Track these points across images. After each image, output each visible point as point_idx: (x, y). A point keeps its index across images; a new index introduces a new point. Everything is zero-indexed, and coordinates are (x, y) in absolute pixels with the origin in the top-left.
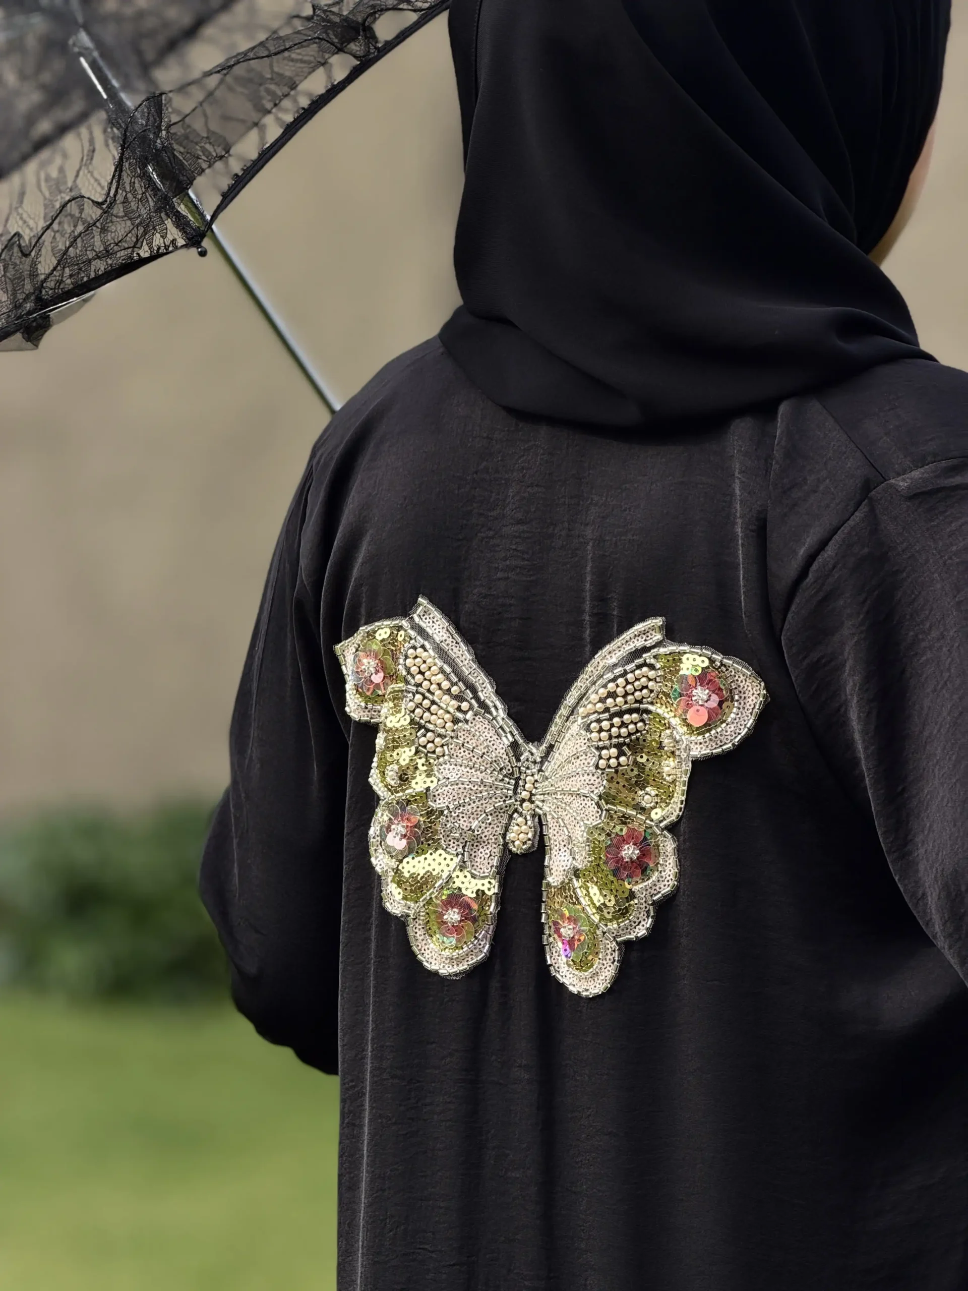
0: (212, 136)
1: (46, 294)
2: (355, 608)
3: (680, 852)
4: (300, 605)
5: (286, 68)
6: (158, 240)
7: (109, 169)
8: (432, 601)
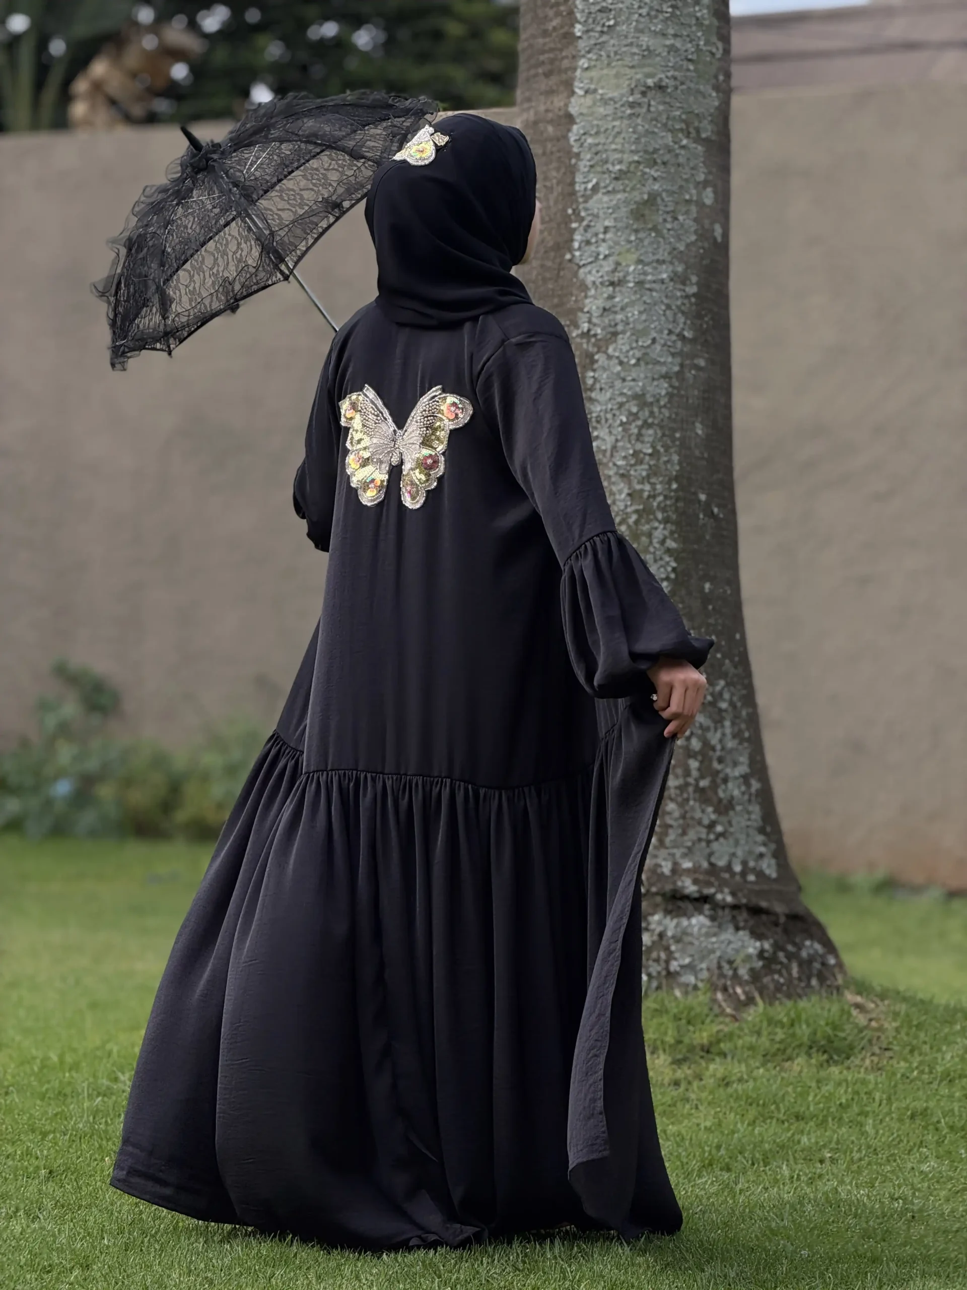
0: (291, 243)
1: (238, 297)
2: (346, 389)
3: (445, 461)
4: (329, 392)
5: (315, 219)
6: (274, 279)
7: (257, 254)
8: (370, 385)
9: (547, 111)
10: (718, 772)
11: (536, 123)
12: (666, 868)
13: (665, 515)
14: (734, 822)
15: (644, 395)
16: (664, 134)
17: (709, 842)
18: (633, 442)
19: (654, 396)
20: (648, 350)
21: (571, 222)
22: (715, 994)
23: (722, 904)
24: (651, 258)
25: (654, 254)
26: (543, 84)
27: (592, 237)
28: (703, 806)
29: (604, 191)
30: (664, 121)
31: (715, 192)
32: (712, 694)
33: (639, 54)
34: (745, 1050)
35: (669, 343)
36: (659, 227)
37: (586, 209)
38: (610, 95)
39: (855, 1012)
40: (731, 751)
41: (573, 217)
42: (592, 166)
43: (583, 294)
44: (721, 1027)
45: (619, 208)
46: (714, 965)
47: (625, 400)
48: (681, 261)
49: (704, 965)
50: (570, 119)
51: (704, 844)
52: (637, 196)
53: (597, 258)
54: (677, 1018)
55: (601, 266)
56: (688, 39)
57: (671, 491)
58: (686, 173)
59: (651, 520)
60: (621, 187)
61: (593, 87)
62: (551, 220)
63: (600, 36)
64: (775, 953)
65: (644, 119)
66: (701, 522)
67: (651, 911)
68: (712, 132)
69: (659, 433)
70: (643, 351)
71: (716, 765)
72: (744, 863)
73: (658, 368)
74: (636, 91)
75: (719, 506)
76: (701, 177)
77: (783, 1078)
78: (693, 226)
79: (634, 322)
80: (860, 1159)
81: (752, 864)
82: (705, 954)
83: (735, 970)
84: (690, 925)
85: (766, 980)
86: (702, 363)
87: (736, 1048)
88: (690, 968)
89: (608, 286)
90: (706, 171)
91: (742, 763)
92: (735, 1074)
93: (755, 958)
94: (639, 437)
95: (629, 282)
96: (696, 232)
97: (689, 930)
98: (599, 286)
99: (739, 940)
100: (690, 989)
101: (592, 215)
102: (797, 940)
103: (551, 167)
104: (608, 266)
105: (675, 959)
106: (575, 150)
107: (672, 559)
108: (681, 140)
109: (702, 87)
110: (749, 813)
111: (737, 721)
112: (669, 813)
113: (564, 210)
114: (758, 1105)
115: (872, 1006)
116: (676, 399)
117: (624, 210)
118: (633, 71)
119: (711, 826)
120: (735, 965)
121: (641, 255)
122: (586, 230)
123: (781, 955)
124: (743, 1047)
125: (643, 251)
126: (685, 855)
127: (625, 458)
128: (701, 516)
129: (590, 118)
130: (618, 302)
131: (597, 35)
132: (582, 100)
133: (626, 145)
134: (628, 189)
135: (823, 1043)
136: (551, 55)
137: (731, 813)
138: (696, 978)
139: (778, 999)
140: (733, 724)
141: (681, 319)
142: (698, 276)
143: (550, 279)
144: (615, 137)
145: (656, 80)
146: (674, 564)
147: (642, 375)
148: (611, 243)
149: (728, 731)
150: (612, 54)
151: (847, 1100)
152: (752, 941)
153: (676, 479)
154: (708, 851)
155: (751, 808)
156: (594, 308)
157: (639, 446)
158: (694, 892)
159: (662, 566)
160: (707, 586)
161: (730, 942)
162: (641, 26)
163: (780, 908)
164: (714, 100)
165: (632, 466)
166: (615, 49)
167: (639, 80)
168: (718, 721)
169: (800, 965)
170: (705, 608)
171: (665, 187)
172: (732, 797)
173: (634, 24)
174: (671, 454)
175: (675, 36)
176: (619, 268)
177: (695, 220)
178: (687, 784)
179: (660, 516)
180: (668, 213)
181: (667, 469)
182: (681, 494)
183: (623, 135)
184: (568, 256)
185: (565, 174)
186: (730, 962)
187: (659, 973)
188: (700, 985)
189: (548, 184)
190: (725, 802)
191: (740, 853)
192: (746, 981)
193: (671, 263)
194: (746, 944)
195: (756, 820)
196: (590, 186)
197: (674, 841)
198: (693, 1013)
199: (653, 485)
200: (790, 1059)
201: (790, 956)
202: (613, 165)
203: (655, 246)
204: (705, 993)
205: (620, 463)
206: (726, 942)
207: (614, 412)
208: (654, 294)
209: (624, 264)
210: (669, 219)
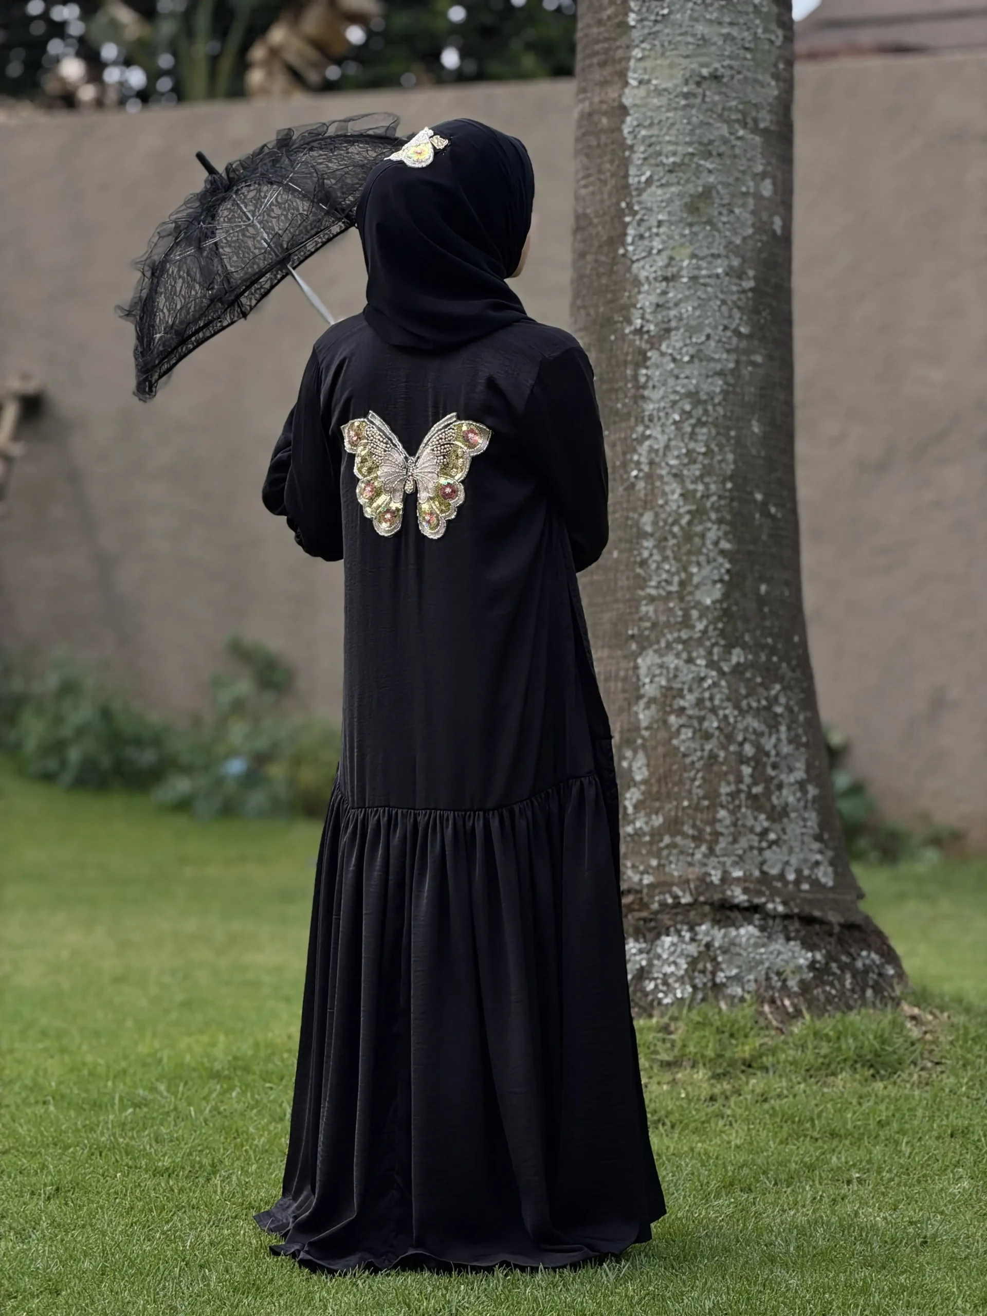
3: (465, 490)
8: (375, 412)
9: (601, 102)
10: (772, 778)
11: (590, 115)
12: (716, 877)
13: (720, 515)
14: (788, 830)
15: (697, 393)
16: (719, 125)
17: (761, 850)
18: (686, 440)
19: (708, 394)
20: (702, 347)
21: (625, 215)
22: (763, 1007)
23: (772, 913)
24: (705, 252)
25: (708, 248)
26: (597, 75)
27: (645, 231)
28: (756, 813)
29: (658, 184)
30: (720, 111)
31: (774, 184)
32: (767, 699)
33: (693, 44)
34: (788, 1065)
35: (724, 339)
36: (715, 220)
37: (640, 203)
38: (664, 86)
39: (909, 1025)
40: (786, 757)
41: (627, 211)
42: (645, 159)
43: (636, 290)
44: (766, 1040)
45: (673, 201)
46: (762, 977)
47: (677, 398)
48: (736, 256)
49: (751, 977)
50: (623, 110)
51: (755, 852)
52: (691, 189)
53: (650, 253)
54: (719, 1031)
55: (655, 261)
56: (745, 27)
57: (726, 490)
58: (743, 164)
59: (705, 521)
60: (675, 180)
61: (646, 77)
62: (604, 214)
63: (654, 25)
64: (827, 964)
65: (699, 109)
66: (757, 523)
67: (698, 921)
68: (771, 121)
69: (714, 431)
70: (697, 347)
71: (771, 772)
72: (799, 872)
73: (712, 365)
74: (691, 82)
75: (776, 505)
76: (759, 168)
77: (823, 1095)
78: (749, 219)
79: (688, 317)
80: (891, 1180)
81: (806, 872)
82: (753, 965)
83: (784, 981)
84: (738, 935)
85: (817, 992)
86: (759, 359)
87: (778, 1062)
88: (737, 979)
89: (661, 281)
90: (764, 161)
91: (799, 769)
92: (775, 1089)
93: (806, 970)
94: (693, 436)
95: (683, 277)
96: (753, 225)
97: (737, 941)
98: (653, 281)
99: (790, 950)
100: (736, 1000)
101: (646, 208)
102: (853, 951)
103: (605, 159)
104: (661, 261)
105: (722, 970)
106: (629, 142)
107: (726, 560)
108: (737, 131)
109: (760, 77)
110: (805, 820)
111: (794, 726)
112: (720, 821)
113: (618, 204)
114: (793, 1122)
115: (930, 1017)
116: (731, 396)
117: (678, 203)
118: (688, 61)
119: (764, 833)
120: (783, 977)
121: (695, 249)
122: (639, 224)
123: (834, 966)
124: (786, 1061)
125: (697, 245)
126: (735, 864)
127: (678, 457)
128: (757, 516)
129: (643, 110)
130: (672, 298)
131: (651, 24)
132: (636, 91)
133: (681, 137)
134: (682, 182)
135: (869, 1057)
136: (606, 45)
137: (785, 820)
138: (743, 990)
139: (827, 1011)
140: (789, 729)
141: (737, 314)
142: (755, 270)
143: (604, 274)
144: (669, 128)
145: (711, 69)
146: (728, 566)
147: (696, 373)
148: (664, 237)
149: (783, 736)
150: (666, 44)
151: (887, 1117)
152: (803, 952)
153: (731, 478)
154: (760, 859)
155: (806, 815)
156: (647, 304)
157: (692, 445)
158: (744, 901)
159: (715, 568)
160: (763, 588)
161: (779, 953)
162: (696, 15)
163: (834, 918)
164: (773, 90)
165: (685, 465)
166: (670, 38)
167: (693, 71)
168: (773, 727)
169: (854, 976)
170: (760, 610)
171: (720, 179)
172: (787, 804)
173: (689, 12)
174: (725, 453)
175: (731, 24)
176: (673, 263)
177: (753, 213)
178: (739, 791)
179: (713, 516)
180: (724, 205)
181: (721, 469)
182: (735, 494)
183: (677, 127)
184: (621, 251)
185: (618, 166)
186: (779, 974)
187: (705, 984)
188: (747, 996)
189: (602, 177)
190: (779, 809)
191: (794, 861)
192: (795, 993)
193: (727, 257)
194: (796, 955)
195: (812, 827)
196: (643, 179)
197: (725, 849)
198: (736, 1026)
199: (707, 485)
200: (834, 1074)
201: (843, 967)
202: (667, 157)
203: (710, 240)
204: (750, 1006)
205: (673, 462)
206: (776, 953)
207: (667, 410)
208: (709, 289)
209: (678, 258)
210: (725, 212)
